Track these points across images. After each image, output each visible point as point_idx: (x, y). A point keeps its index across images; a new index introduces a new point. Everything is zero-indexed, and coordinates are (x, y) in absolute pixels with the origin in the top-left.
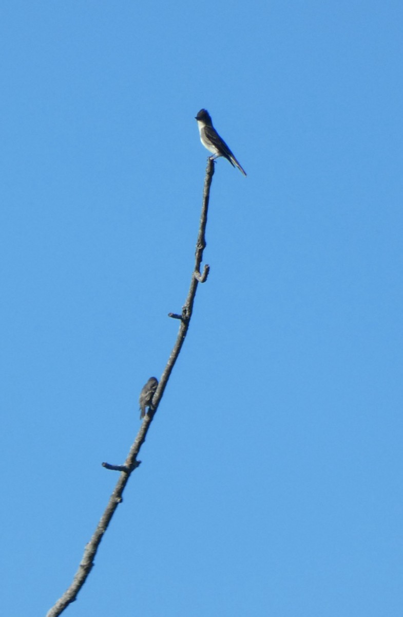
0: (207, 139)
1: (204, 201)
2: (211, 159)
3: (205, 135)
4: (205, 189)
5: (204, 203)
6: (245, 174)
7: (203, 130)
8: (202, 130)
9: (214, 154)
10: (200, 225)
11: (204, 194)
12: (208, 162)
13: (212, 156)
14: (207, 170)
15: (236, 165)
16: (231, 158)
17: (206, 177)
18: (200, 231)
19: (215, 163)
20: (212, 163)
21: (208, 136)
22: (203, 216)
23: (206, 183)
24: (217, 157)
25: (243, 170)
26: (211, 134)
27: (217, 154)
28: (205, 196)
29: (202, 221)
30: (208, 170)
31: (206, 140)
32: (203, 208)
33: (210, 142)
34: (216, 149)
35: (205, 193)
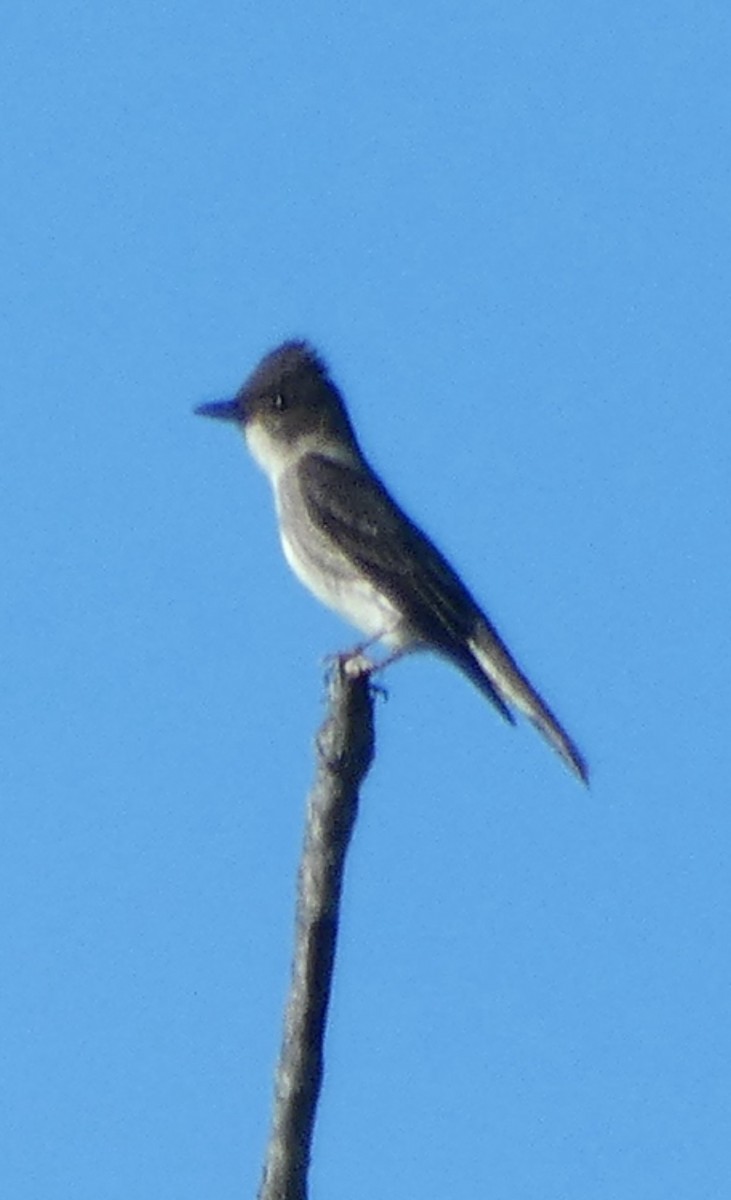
0: (318, 537)
1: (300, 950)
2: (351, 667)
3: (303, 509)
4: (310, 868)
5: (302, 968)
6: (580, 765)
7: (296, 483)
8: (285, 482)
9: (377, 637)
10: (275, 1115)
11: (301, 905)
12: (335, 692)
13: (359, 650)
14: (328, 740)
15: (520, 704)
16: (487, 664)
17: (319, 792)
18: (273, 1153)
19: (379, 698)
20: (360, 696)
21: (327, 521)
22: (296, 1051)
23: (317, 830)
24: (398, 655)
25: (565, 737)
26: (342, 501)
27: (392, 639)
28: (309, 918)
29: (286, 1083)
30: (330, 740)
31: (316, 548)
32: (293, 996)
33: (339, 558)
34: (384, 600)
35: (312, 901)
